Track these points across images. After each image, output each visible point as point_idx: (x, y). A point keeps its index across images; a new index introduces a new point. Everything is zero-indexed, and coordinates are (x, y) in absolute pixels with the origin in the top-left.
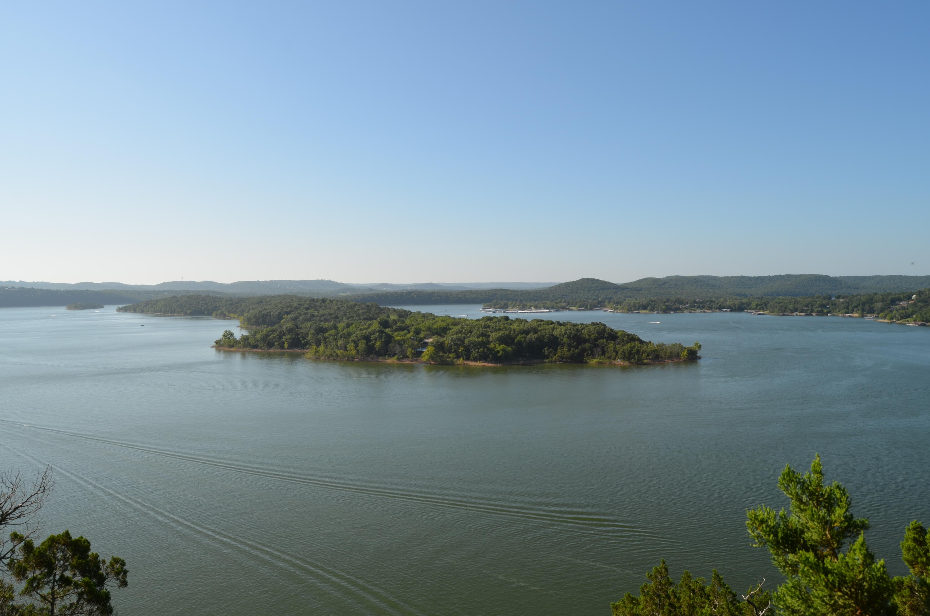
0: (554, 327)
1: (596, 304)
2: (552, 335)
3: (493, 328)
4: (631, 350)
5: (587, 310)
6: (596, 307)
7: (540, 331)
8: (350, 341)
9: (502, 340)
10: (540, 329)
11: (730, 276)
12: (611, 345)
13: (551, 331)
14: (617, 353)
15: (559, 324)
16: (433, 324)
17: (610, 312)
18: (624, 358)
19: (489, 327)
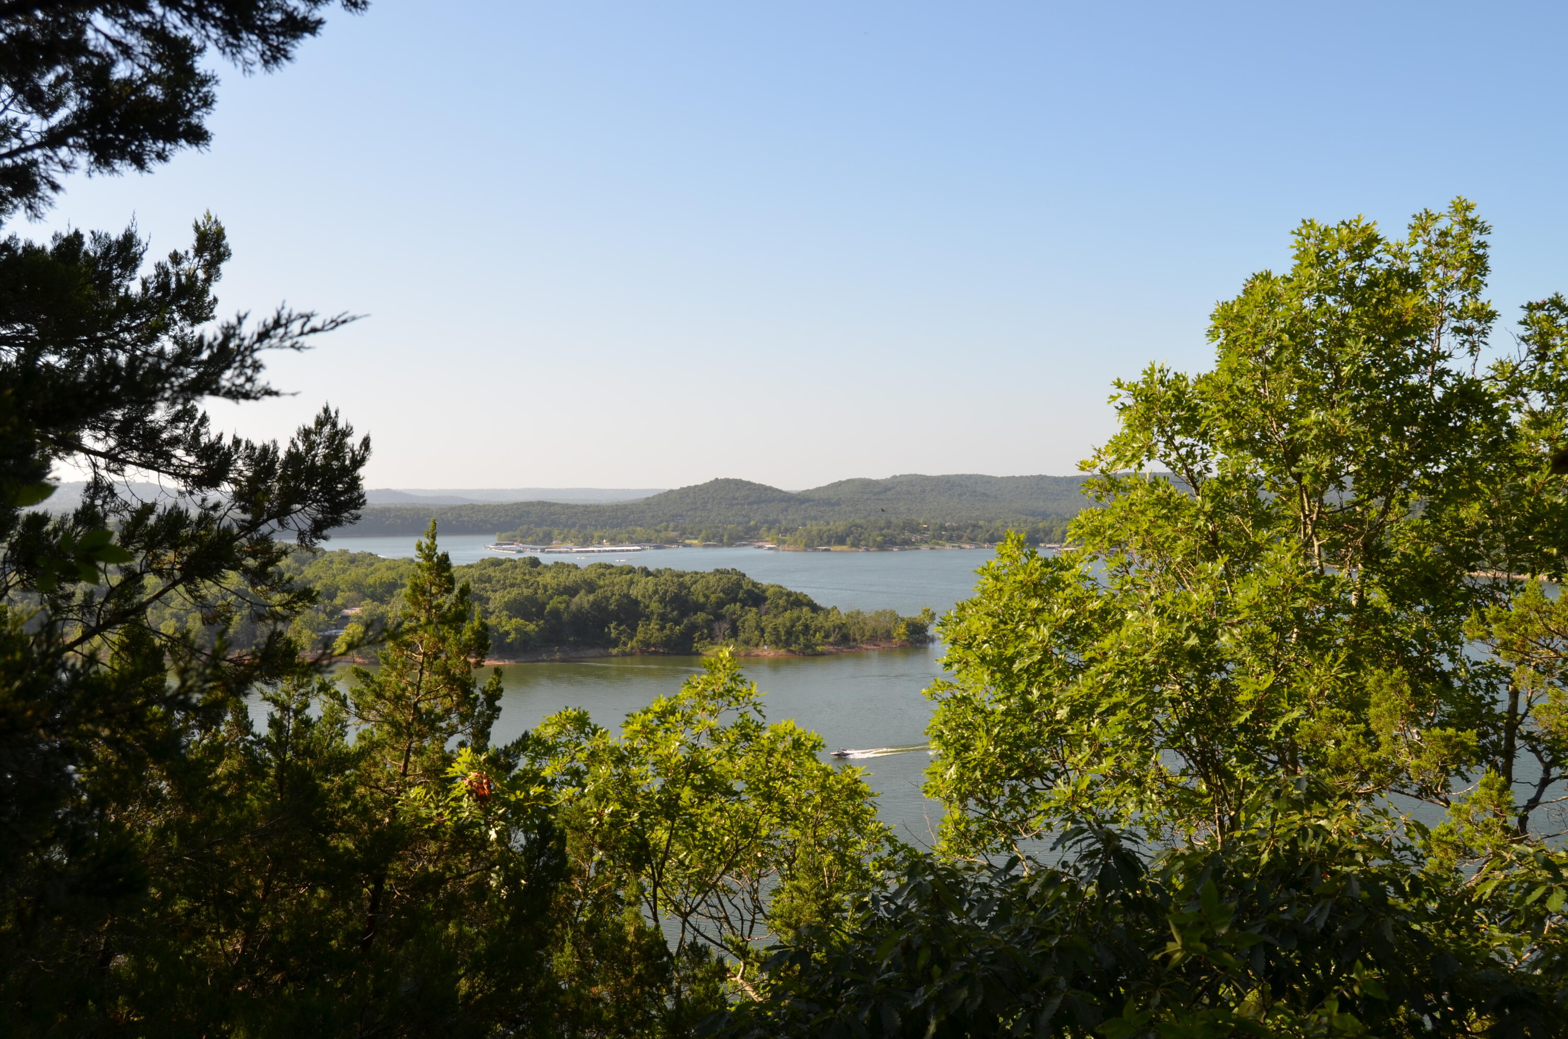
0: (632, 579)
1: (741, 534)
2: (627, 596)
3: (498, 581)
4: (793, 626)
5: (723, 546)
6: (742, 539)
7: (601, 587)
8: (167, 616)
9: (518, 608)
10: (602, 583)
11: (1017, 475)
12: (751, 615)
13: (625, 587)
14: (762, 631)
15: (646, 572)
16: (367, 576)
17: (770, 549)
18: (776, 643)
19: (489, 580)
